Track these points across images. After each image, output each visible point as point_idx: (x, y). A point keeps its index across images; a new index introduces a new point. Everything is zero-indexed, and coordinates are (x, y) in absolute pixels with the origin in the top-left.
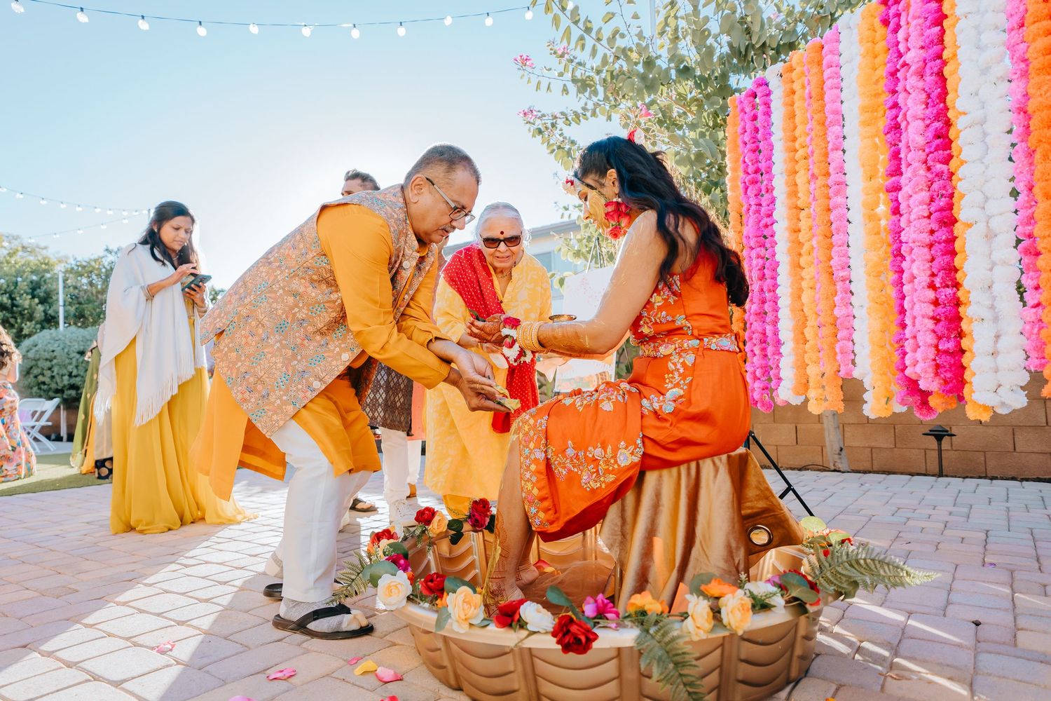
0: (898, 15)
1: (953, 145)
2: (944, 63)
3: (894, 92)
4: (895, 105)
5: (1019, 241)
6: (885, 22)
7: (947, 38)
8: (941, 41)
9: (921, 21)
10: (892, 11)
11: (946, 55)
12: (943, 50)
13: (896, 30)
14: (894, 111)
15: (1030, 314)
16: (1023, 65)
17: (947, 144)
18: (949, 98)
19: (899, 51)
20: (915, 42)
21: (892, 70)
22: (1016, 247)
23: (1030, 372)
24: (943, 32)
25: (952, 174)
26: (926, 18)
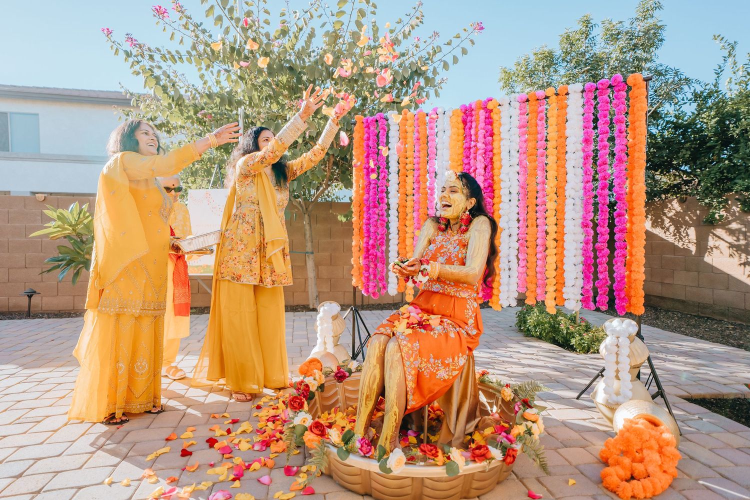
0: (471, 122)
1: (496, 192)
2: (494, 155)
3: (468, 157)
4: (469, 163)
5: (519, 240)
6: (465, 122)
7: (495, 145)
8: (492, 144)
9: (484, 131)
10: (469, 118)
11: (495, 151)
12: (493, 148)
13: (470, 128)
14: (467, 167)
15: (521, 270)
16: (524, 169)
17: (493, 191)
18: (496, 172)
19: (471, 139)
20: (481, 139)
21: (468, 146)
22: (517, 242)
23: (519, 292)
24: (493, 140)
25: (494, 204)
26: (487, 132)
